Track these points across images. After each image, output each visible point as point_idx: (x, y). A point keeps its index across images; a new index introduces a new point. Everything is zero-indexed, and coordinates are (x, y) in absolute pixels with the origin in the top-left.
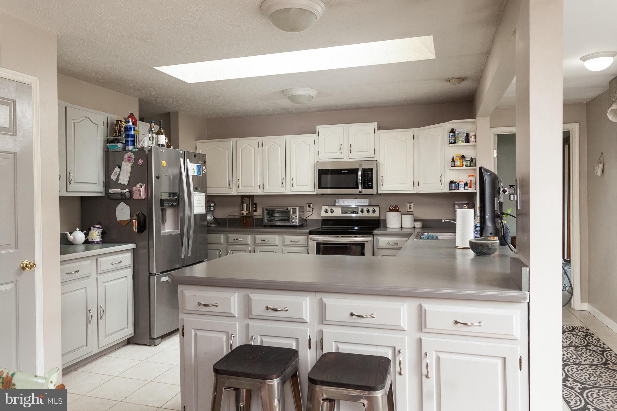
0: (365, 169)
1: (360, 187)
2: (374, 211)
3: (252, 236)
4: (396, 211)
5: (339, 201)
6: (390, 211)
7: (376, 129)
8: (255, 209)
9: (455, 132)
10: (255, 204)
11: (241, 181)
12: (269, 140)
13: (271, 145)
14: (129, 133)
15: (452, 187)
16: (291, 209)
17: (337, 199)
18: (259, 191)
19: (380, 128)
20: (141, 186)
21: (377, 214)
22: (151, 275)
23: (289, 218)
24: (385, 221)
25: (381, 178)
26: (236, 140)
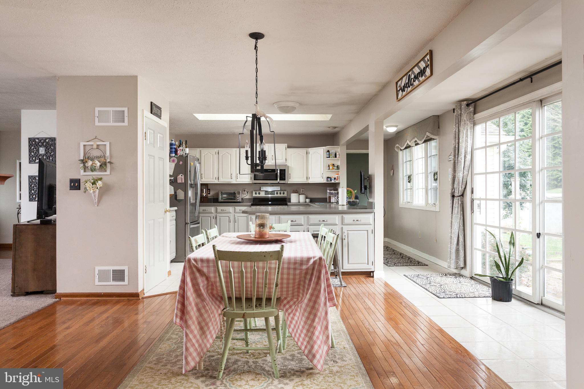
0: (281, 169)
1: (278, 179)
2: (284, 194)
3: (215, 208)
4: (296, 193)
5: (263, 188)
6: (293, 193)
7: (287, 147)
8: (209, 192)
9: (329, 152)
10: (209, 190)
11: (203, 175)
12: (222, 151)
13: (224, 153)
14: (173, 147)
15: (328, 180)
16: (236, 192)
17: (262, 186)
18: (216, 181)
19: (289, 147)
20: (182, 176)
21: (285, 195)
22: (186, 224)
23: (235, 197)
24: (290, 199)
25: (289, 175)
26: (200, 149)
